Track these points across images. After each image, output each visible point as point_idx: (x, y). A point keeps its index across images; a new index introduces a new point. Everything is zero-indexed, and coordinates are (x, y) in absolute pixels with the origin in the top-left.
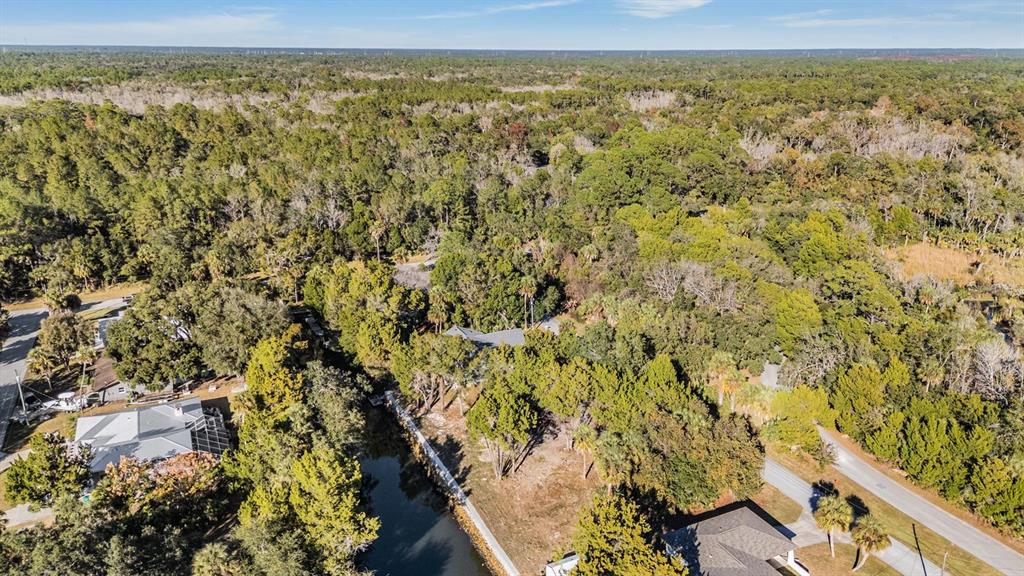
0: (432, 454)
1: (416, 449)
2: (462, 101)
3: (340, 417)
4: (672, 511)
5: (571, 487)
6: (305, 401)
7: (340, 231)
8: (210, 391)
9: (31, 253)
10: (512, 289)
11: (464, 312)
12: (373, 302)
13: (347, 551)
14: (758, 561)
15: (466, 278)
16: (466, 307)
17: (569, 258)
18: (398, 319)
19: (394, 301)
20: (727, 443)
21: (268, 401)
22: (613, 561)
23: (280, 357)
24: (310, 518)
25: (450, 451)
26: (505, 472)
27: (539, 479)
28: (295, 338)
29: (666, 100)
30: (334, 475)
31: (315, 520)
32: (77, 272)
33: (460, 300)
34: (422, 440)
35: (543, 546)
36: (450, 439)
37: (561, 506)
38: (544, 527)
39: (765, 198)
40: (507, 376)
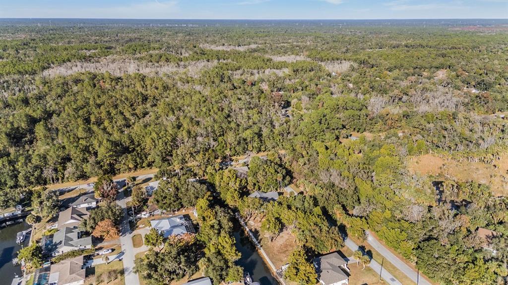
0: (251, 234)
1: (246, 232)
2: (255, 68)
3: (227, 224)
4: (316, 253)
5: (290, 245)
6: (216, 218)
7: (214, 149)
8: (183, 212)
9: (115, 160)
10: (275, 178)
11: (259, 186)
12: (231, 184)
13: (233, 260)
14: (336, 267)
15: (260, 175)
16: (259, 184)
17: (295, 163)
18: (239, 189)
19: (238, 184)
20: (332, 235)
21: (206, 218)
22: (297, 265)
23: (207, 204)
24: (225, 252)
25: (256, 233)
26: (272, 240)
27: (281, 242)
28: (209, 196)
29: (345, 66)
30: (230, 241)
31: (226, 253)
32: (130, 166)
33: (258, 182)
34: (248, 230)
35: (282, 261)
36: (256, 229)
37: (287, 251)
38: (282, 256)
39: (375, 130)
40: (273, 211)
